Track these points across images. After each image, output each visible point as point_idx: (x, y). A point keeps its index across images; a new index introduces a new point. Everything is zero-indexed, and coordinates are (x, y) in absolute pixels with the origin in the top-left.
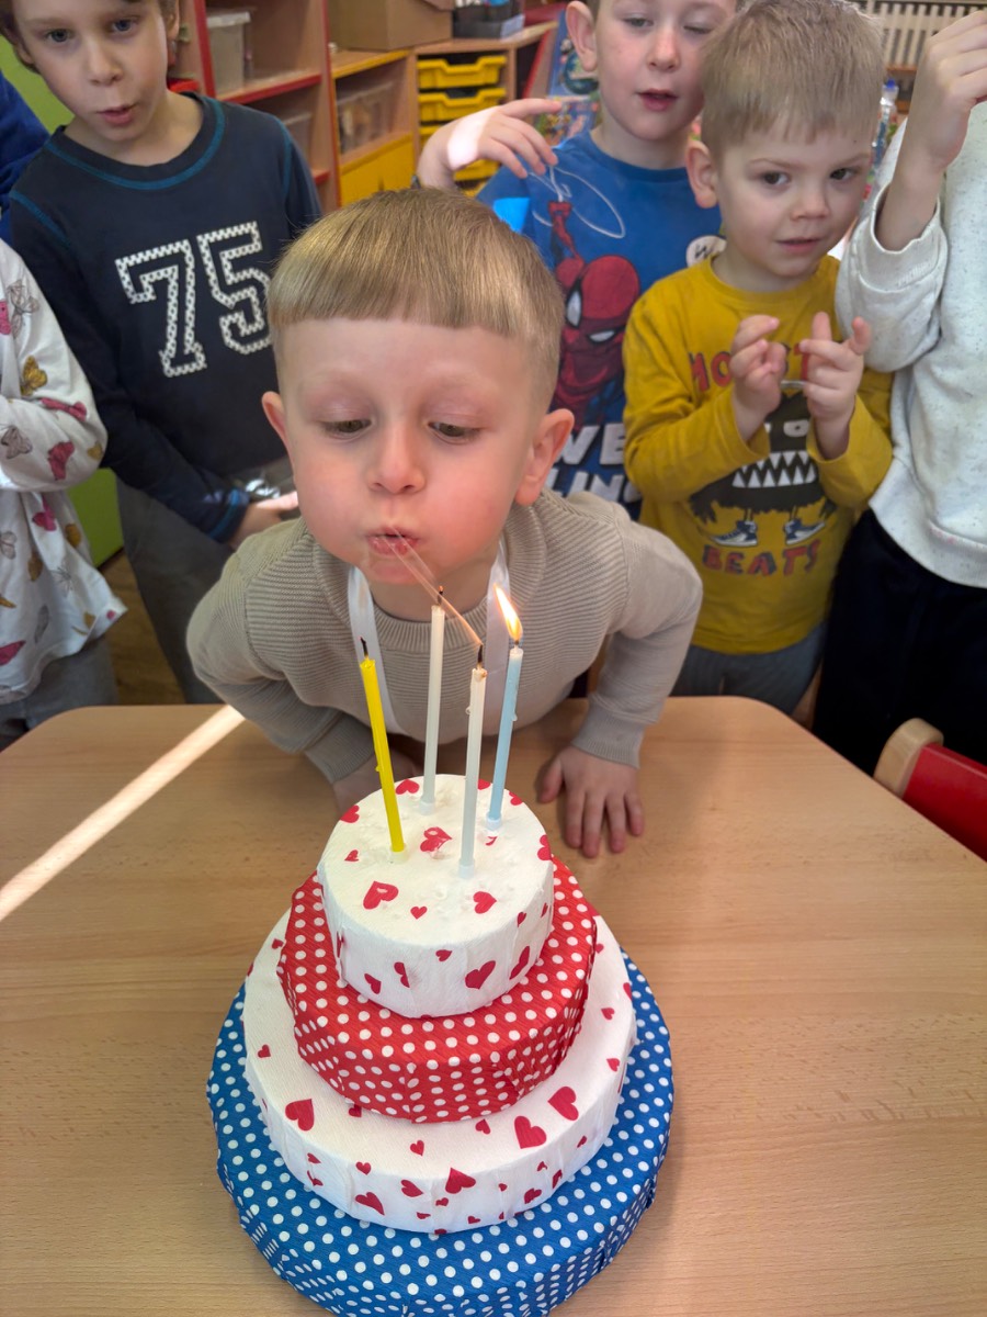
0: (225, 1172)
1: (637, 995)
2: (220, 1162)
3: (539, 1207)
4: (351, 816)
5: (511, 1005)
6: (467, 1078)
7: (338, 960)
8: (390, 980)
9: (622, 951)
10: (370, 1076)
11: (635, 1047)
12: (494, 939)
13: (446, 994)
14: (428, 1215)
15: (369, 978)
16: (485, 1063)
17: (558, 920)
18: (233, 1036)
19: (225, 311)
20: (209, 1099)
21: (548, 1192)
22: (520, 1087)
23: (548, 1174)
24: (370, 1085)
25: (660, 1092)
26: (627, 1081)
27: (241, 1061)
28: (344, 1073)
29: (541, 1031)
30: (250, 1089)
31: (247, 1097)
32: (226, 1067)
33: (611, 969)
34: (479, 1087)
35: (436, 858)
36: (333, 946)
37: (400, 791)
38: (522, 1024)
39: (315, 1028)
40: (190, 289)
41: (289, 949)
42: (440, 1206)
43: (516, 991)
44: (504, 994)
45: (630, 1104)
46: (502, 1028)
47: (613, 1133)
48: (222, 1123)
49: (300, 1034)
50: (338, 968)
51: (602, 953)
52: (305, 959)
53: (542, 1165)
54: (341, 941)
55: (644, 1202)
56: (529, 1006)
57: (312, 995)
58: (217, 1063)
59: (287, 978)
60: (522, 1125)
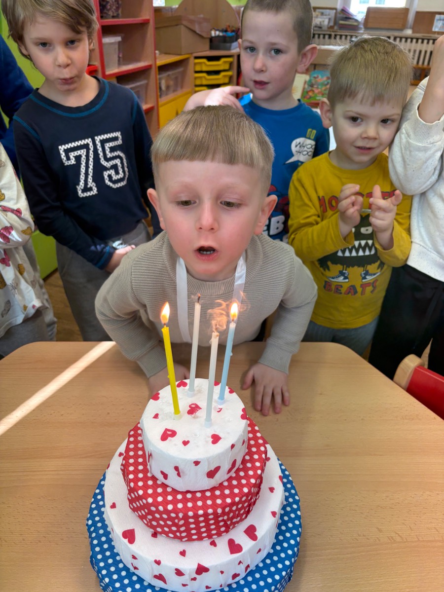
0: (93, 561)
1: (285, 480)
2: (91, 557)
3: (239, 581)
4: (156, 397)
5: (227, 486)
6: (207, 520)
7: (148, 464)
8: (172, 474)
9: (278, 460)
10: (162, 519)
11: (284, 505)
12: (219, 456)
13: (198, 481)
14: (187, 585)
15: (162, 473)
16: (215, 513)
17: (249, 447)
18: (99, 497)
19: (106, 169)
20: (87, 527)
21: (243, 575)
22: (231, 525)
23: (243, 567)
24: (162, 523)
25: (295, 527)
26: (280, 521)
27: (103, 509)
28: (150, 517)
29: (241, 498)
30: (106, 523)
31: (105, 527)
32: (95, 512)
33: (274, 468)
34: (212, 524)
35: (194, 418)
36: (147, 457)
37: (179, 386)
38: (233, 495)
39: (137, 495)
40: (91, 159)
41: (126, 458)
42: (193, 581)
43: (230, 479)
44: (224, 481)
45: (281, 532)
46: (223, 497)
47: (274, 547)
48: (93, 539)
49: (130, 498)
50: (148, 467)
51: (269, 461)
52: (133, 463)
53: (240, 562)
54: (150, 455)
55: (287, 580)
56: (236, 487)
57: (136, 480)
58: (91, 510)
59: (125, 471)
60: (231, 543)
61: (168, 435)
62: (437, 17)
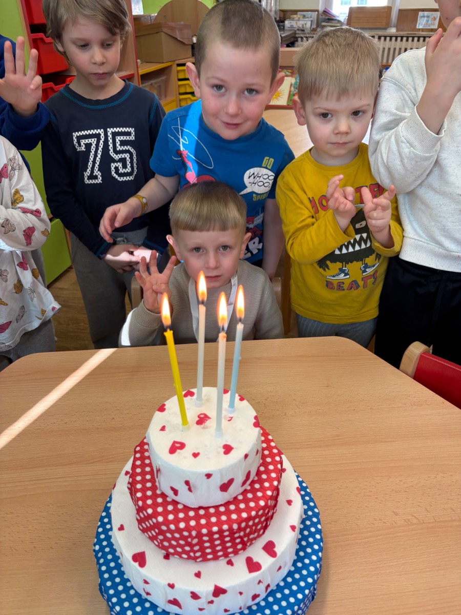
0: (103, 589)
1: (303, 493)
2: (100, 585)
3: (259, 603)
4: (162, 409)
5: (243, 500)
6: (222, 538)
7: (157, 480)
8: (182, 489)
9: (295, 472)
10: (174, 538)
11: (303, 519)
12: (233, 467)
13: (211, 496)
14: (204, 609)
15: (172, 489)
16: (230, 529)
17: (264, 457)
18: (106, 520)
19: (114, 161)
20: (94, 553)
21: (263, 595)
22: (248, 541)
23: (262, 586)
24: (174, 543)
25: (317, 542)
26: (300, 536)
27: (110, 533)
28: (161, 537)
29: (257, 512)
30: (114, 547)
31: (113, 551)
32: (102, 536)
33: (290, 480)
34: (228, 542)
35: (204, 428)
36: (154, 473)
37: (186, 395)
38: (248, 509)
39: (146, 514)
40: (100, 149)
41: (133, 475)
42: (210, 605)
43: (244, 493)
44: (239, 495)
45: (301, 548)
46: (238, 511)
47: (294, 564)
48: (101, 565)
49: (139, 518)
50: (157, 484)
51: (286, 472)
52: (141, 480)
53: (260, 582)
54: (158, 471)
55: (311, 598)
56: (251, 500)
57: (144, 498)
58: (98, 534)
59: (132, 490)
60: (249, 561)
61: (176, 447)
62: (421, 14)
